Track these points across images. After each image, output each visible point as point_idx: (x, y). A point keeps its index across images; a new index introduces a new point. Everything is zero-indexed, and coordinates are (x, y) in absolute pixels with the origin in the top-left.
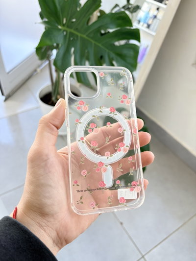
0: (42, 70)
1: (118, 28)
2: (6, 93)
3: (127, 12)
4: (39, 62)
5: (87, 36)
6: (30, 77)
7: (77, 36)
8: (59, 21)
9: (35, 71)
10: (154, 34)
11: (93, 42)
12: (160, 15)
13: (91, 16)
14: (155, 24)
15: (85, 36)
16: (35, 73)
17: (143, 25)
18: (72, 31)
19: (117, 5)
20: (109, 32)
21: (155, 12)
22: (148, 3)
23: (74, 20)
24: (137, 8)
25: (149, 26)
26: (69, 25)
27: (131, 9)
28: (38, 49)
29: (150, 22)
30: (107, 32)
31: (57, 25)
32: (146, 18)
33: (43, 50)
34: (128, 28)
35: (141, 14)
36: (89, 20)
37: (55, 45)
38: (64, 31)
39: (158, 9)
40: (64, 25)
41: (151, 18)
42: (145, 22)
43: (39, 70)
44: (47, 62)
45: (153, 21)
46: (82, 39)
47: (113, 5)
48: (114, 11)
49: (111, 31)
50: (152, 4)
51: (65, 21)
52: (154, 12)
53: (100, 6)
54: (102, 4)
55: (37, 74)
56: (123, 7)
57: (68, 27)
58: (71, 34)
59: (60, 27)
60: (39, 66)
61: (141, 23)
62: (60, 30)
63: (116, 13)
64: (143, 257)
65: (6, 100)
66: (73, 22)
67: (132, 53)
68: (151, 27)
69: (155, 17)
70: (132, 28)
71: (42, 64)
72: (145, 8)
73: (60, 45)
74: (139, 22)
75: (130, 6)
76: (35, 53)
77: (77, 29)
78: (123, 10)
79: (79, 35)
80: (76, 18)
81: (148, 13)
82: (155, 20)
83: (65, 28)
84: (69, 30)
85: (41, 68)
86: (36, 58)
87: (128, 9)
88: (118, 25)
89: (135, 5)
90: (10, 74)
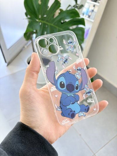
2: (7, 61)
3: (76, 9)
4: (26, 42)
5: (54, 24)
6: (21, 51)
7: (48, 25)
8: (37, 17)
9: (24, 47)
10: (93, 21)
11: (57, 28)
12: (96, 10)
13: (55, 13)
14: (93, 15)
15: (52, 25)
16: (24, 49)
17: (86, 16)
18: (45, 22)
19: (70, 6)
20: (66, 22)
22: (88, 3)
23: (45, 16)
24: (82, 6)
25: (89, 17)
26: (43, 19)
27: (79, 7)
28: (25, 34)
29: (90, 14)
30: (65, 21)
31: (35, 19)
32: (88, 12)
33: (28, 35)
34: (77, 18)
35: (84, 10)
36: (54, 15)
37: (35, 31)
38: (40, 22)
39: (94, 6)
40: (40, 19)
41: (91, 11)
42: (87, 14)
43: (26, 47)
44: (31, 42)
45: (91, 14)
46: (51, 26)
47: (68, 5)
48: (68, 9)
49: (67, 20)
50: (91, 3)
51: (40, 17)
52: (92, 8)
53: (60, 6)
54: (61, 5)
56: (74, 6)
57: (42, 20)
58: (45, 24)
59: (37, 20)
60: (26, 44)
61: (85, 15)
62: (37, 22)
63: (70, 10)
64: (94, 154)
65: (8, 65)
66: (45, 17)
67: (80, 33)
68: (91, 17)
69: (93, 11)
70: (80, 18)
71: (27, 43)
72: (86, 6)
73: (38, 31)
74: (83, 14)
75: (77, 6)
76: (23, 37)
77: (47, 21)
78: (73, 8)
79: (49, 24)
80: (46, 15)
81: (88, 9)
84: (43, 22)
85: (27, 45)
86: (24, 39)
87: (77, 7)
88: (71, 17)
89: (80, 4)
90: (9, 50)
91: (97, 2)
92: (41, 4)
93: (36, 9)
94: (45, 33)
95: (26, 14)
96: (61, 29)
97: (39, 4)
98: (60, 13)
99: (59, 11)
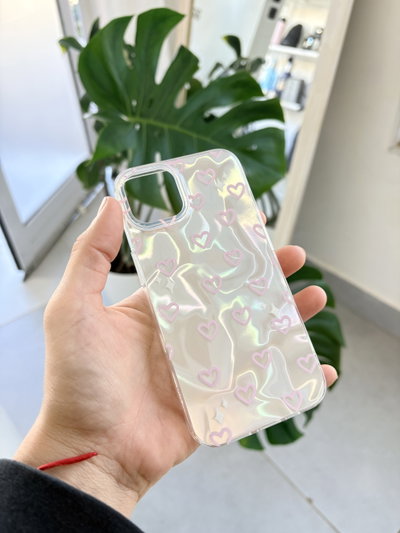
0: (88, 209)
1: (238, 104)
4: (84, 192)
5: (182, 126)
6: (68, 225)
8: (124, 108)
9: (76, 211)
11: (195, 136)
12: (297, 71)
14: (291, 88)
15: (177, 128)
18: (152, 122)
19: (218, 65)
21: (287, 67)
24: (259, 62)
25: (279, 94)
26: (144, 112)
29: (280, 86)
31: (120, 115)
34: (257, 99)
37: (119, 155)
38: (135, 124)
39: (291, 60)
40: (133, 114)
41: (281, 78)
42: (270, 88)
43: (82, 209)
45: (285, 85)
46: (172, 132)
47: (211, 65)
48: (219, 73)
49: (219, 112)
50: (279, 53)
52: (284, 67)
55: (81, 216)
56: (232, 66)
57: (142, 116)
58: (151, 128)
59: (125, 118)
60: (82, 202)
62: (127, 124)
65: (27, 277)
67: (271, 145)
69: (288, 75)
70: (263, 99)
71: (88, 196)
72: (268, 58)
75: (243, 63)
78: (232, 73)
79: (166, 126)
81: (274, 71)
82: (290, 81)
83: (138, 119)
84: (145, 122)
85: (88, 204)
86: (78, 185)
88: (237, 99)
89: (253, 57)
90: (29, 225)
91: (300, 45)
92: (133, 64)
93: (120, 83)
94: (158, 156)
95: (84, 105)
96: (208, 140)
97: (127, 68)
98: (189, 93)
99: (187, 86)
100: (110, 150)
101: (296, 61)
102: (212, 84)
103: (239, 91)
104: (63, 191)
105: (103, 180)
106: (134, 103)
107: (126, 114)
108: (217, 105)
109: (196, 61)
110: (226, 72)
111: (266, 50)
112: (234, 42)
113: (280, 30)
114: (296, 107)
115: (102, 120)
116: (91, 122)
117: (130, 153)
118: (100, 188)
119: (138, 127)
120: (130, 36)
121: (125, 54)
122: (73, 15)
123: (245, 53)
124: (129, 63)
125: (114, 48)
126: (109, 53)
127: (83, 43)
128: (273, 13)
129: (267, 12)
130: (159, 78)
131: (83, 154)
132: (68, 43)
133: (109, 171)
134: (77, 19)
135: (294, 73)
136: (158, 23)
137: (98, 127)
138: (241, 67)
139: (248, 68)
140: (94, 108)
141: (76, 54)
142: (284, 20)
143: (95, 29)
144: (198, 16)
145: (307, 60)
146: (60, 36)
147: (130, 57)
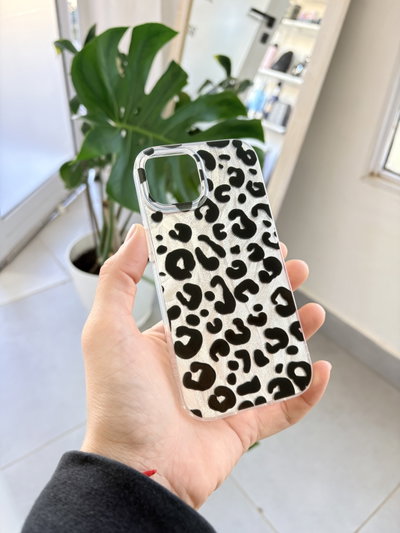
1: (222, 121)
4: (65, 192)
5: (166, 136)
6: (46, 223)
7: (146, 138)
9: (56, 210)
12: (285, 95)
15: (161, 137)
16: (56, 216)
17: (256, 114)
18: (137, 129)
19: (208, 82)
21: (275, 91)
22: (263, 75)
24: (247, 84)
25: (266, 116)
26: (129, 120)
28: (65, 169)
29: (268, 108)
31: (107, 120)
32: (259, 102)
35: (251, 96)
37: (103, 158)
38: (122, 129)
39: (280, 84)
40: (121, 120)
41: (269, 101)
42: (257, 109)
43: (62, 209)
45: (272, 108)
47: (202, 82)
48: (207, 90)
49: (204, 126)
50: (268, 76)
52: (272, 91)
53: (185, 83)
54: (189, 80)
55: (59, 216)
56: (221, 84)
57: (129, 122)
58: (136, 135)
59: (112, 123)
60: (63, 202)
62: (114, 129)
68: (271, 117)
69: (276, 99)
70: (246, 118)
71: (69, 196)
72: (258, 83)
75: (232, 83)
76: (58, 174)
77: (145, 126)
78: (220, 90)
79: (150, 135)
81: (262, 93)
82: (277, 105)
83: (124, 125)
84: (131, 128)
85: (68, 204)
86: (61, 184)
89: (242, 79)
90: (7, 219)
91: (289, 70)
92: (124, 72)
93: (110, 89)
95: (74, 107)
97: (119, 75)
98: (178, 106)
99: (176, 99)
100: (94, 153)
101: (284, 86)
102: (200, 99)
103: (224, 109)
104: (44, 188)
105: (86, 182)
106: (123, 110)
107: (113, 119)
108: (202, 120)
109: (186, 76)
110: (215, 89)
111: (255, 72)
112: (225, 62)
113: (271, 55)
114: (280, 129)
115: (89, 122)
116: (79, 124)
117: (114, 157)
118: (82, 189)
119: (124, 133)
120: (124, 45)
121: (118, 62)
122: (70, 17)
123: (235, 73)
124: (121, 71)
125: (107, 55)
126: (103, 60)
127: (79, 46)
128: (265, 38)
129: (260, 36)
130: (149, 88)
131: (68, 155)
132: (64, 45)
133: (92, 173)
134: (74, 21)
135: (282, 97)
136: (152, 37)
137: (85, 128)
138: (230, 86)
139: (236, 88)
140: (83, 110)
141: (70, 56)
142: (276, 46)
143: (91, 35)
144: (192, 33)
145: (294, 85)
146: (56, 37)
147: (122, 66)
